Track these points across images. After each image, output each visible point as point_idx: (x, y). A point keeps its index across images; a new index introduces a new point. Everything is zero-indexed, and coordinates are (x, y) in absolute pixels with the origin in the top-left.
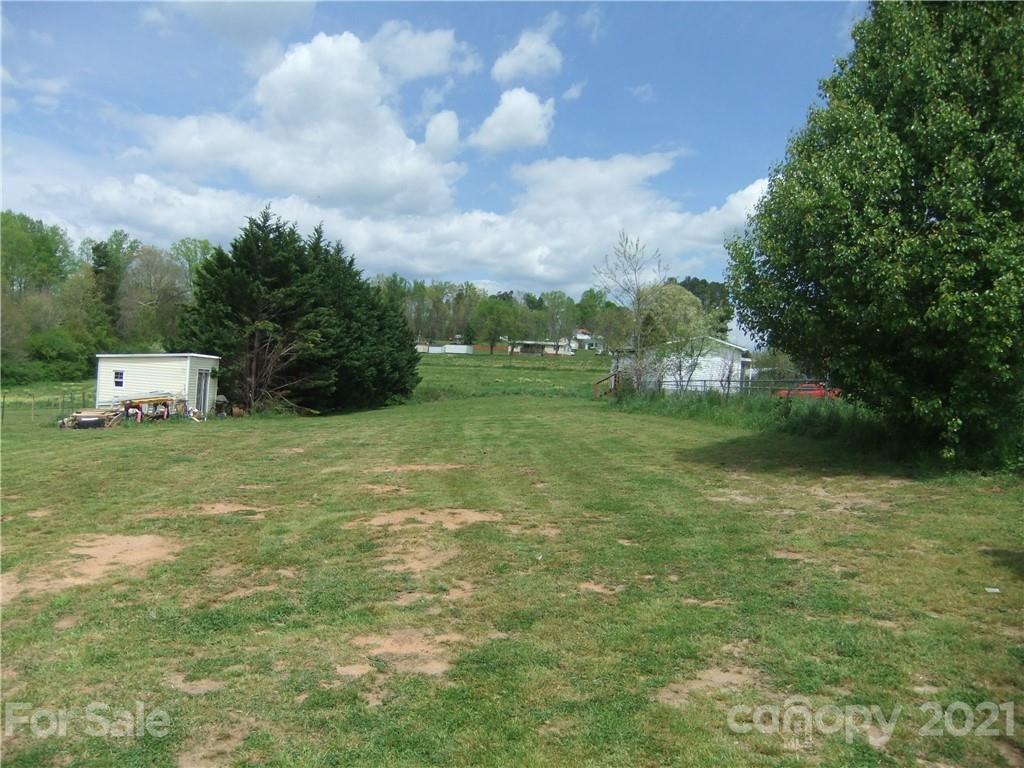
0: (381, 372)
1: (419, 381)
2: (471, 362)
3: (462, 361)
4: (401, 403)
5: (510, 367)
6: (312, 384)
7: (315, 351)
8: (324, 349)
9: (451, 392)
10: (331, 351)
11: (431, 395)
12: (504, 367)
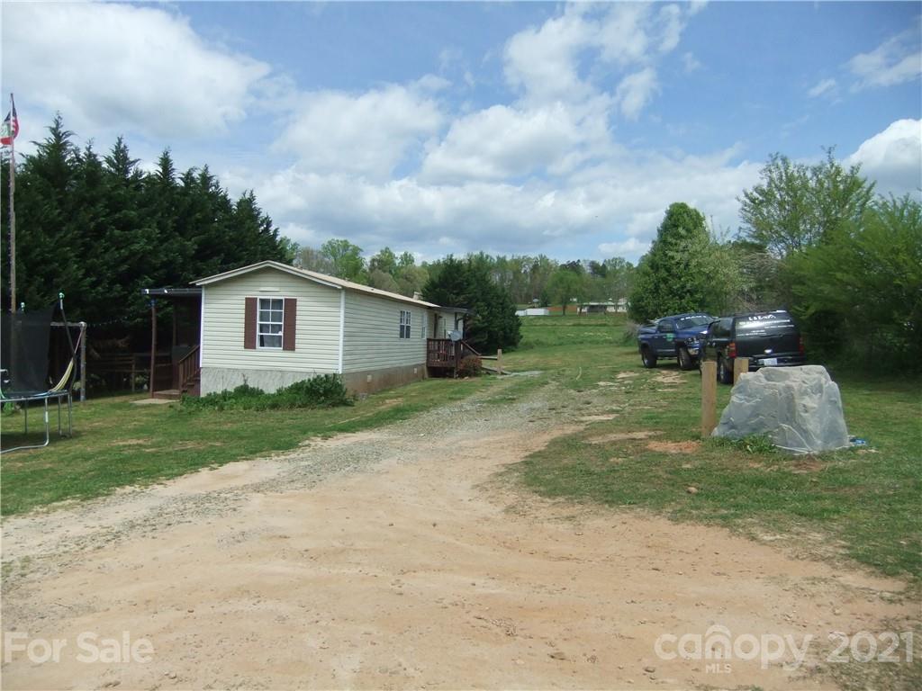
0: (505, 333)
1: (522, 337)
2: (549, 322)
3: (542, 322)
4: (513, 351)
5: (579, 325)
6: (477, 341)
7: (479, 325)
8: (483, 323)
9: (539, 344)
10: (486, 324)
11: (529, 347)
12: (574, 325)
